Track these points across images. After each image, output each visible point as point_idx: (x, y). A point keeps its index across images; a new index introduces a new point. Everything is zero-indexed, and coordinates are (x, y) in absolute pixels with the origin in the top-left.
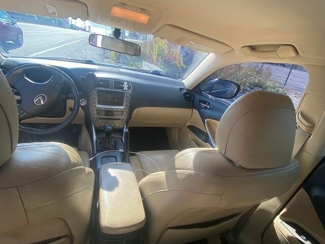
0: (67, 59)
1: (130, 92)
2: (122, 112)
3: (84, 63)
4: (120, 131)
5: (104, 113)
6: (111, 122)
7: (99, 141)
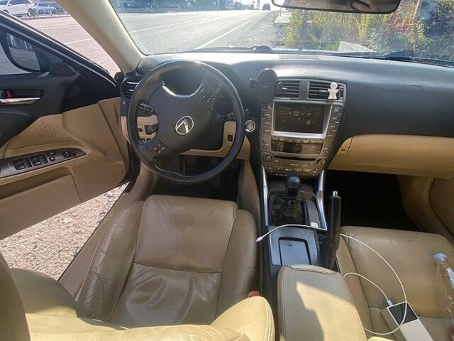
0: (228, 48)
1: (340, 103)
2: (319, 145)
3: (255, 52)
4: (311, 182)
5: (282, 146)
6: (295, 164)
7: (272, 199)
